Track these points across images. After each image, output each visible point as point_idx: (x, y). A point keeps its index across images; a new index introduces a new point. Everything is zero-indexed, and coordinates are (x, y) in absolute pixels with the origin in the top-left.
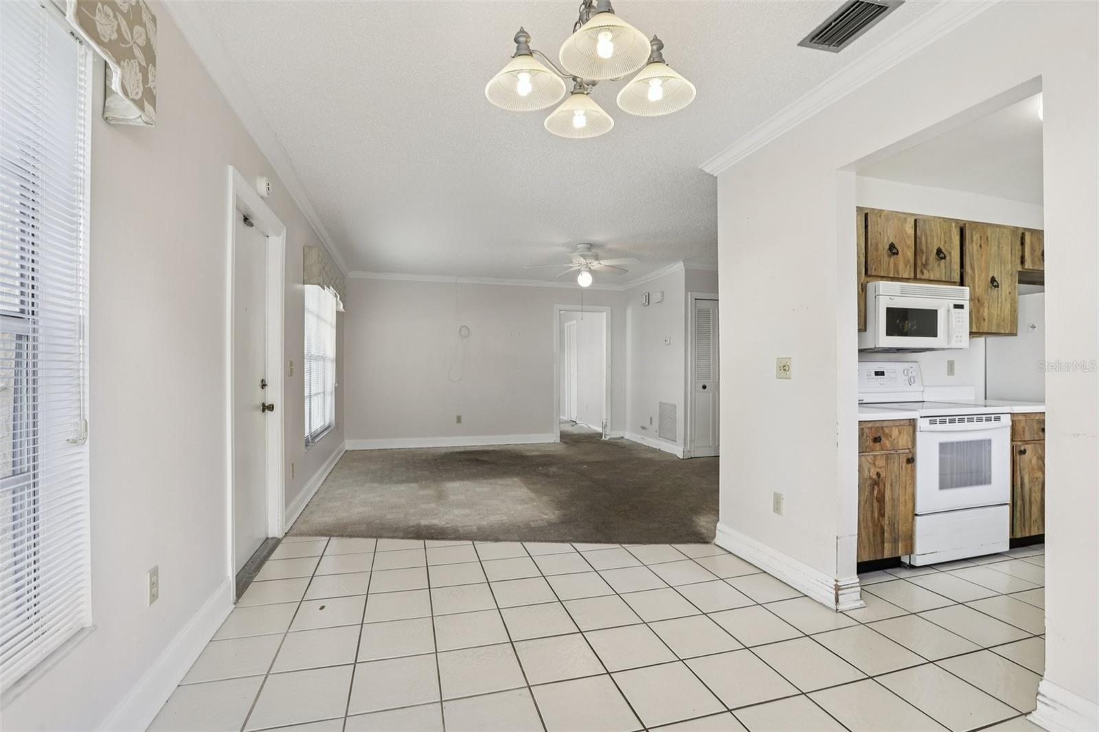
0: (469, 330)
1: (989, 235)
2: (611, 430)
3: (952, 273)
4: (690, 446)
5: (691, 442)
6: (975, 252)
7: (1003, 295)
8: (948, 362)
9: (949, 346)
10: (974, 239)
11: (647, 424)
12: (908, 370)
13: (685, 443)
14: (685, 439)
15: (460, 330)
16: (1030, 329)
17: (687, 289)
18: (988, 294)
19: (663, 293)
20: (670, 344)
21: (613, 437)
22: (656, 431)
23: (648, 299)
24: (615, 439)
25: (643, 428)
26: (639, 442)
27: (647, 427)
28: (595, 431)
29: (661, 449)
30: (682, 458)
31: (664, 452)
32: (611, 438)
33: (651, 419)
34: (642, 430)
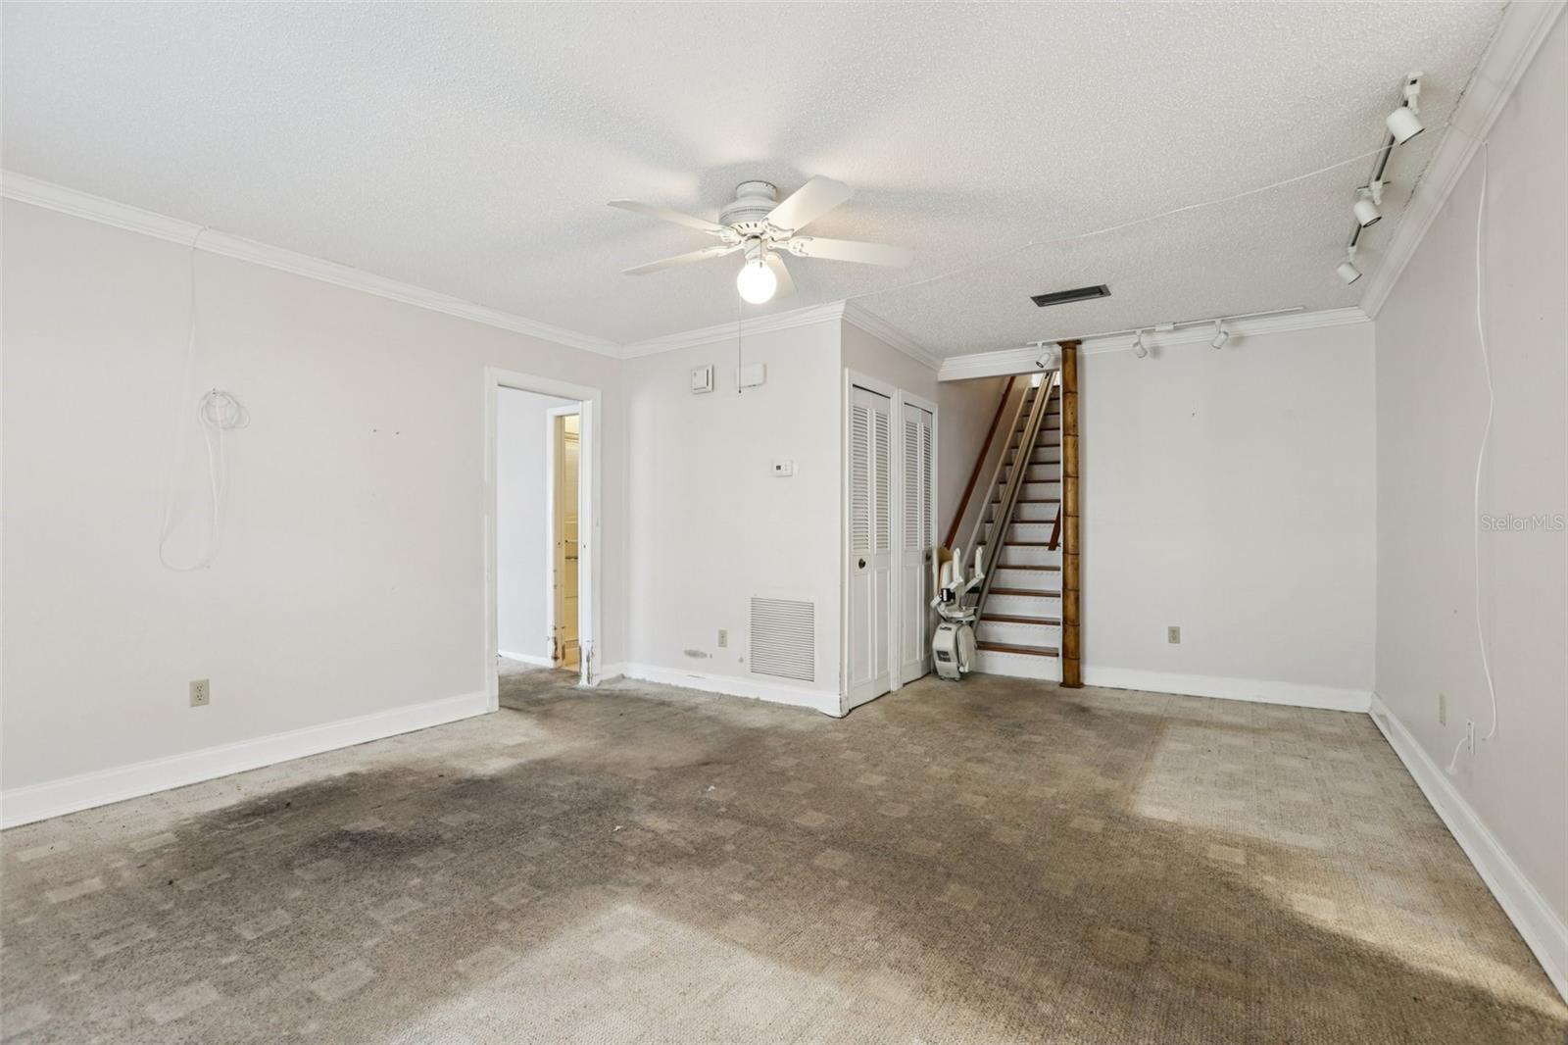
4: (848, 687)
5: (849, 678)
11: (709, 645)
14: (841, 675)
15: (208, 405)
17: (844, 363)
19: (766, 369)
20: (790, 475)
21: (604, 678)
22: (741, 660)
23: (711, 377)
24: (609, 681)
25: (694, 654)
26: (681, 685)
27: (704, 655)
28: (526, 664)
29: (762, 699)
30: (838, 714)
31: (774, 703)
32: (601, 681)
33: (723, 636)
34: (688, 658)
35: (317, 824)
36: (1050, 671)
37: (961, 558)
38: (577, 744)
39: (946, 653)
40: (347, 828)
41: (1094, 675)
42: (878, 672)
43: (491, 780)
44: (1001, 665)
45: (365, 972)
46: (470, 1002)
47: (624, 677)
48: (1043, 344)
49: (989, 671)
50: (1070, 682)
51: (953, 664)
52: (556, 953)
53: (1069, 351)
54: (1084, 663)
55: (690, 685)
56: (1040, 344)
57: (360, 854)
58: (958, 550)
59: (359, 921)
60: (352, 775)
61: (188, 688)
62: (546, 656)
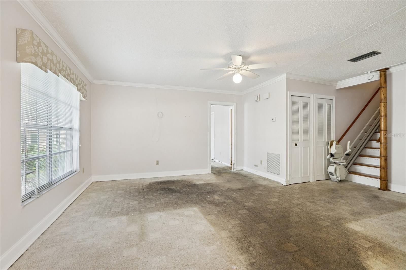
0: (163, 114)
2: (237, 166)
4: (289, 178)
5: (289, 175)
11: (259, 164)
13: (286, 176)
14: (287, 174)
15: (158, 114)
17: (287, 90)
19: (269, 94)
20: (275, 121)
21: (237, 169)
22: (265, 168)
23: (259, 97)
24: (238, 171)
25: (256, 166)
26: (253, 173)
27: (258, 166)
28: (226, 165)
29: (269, 178)
30: (285, 185)
31: (271, 180)
32: (236, 170)
33: (261, 162)
34: (255, 167)
35: (165, 186)
36: (376, 183)
37: (351, 144)
38: (218, 181)
39: (332, 173)
40: (169, 187)
41: (394, 187)
42: (303, 175)
43: (197, 185)
44: (357, 179)
45: (154, 205)
46: (162, 213)
47: (242, 170)
48: (371, 72)
49: (353, 181)
50: (383, 188)
51: (335, 177)
52: (179, 211)
53: (382, 73)
54: (391, 182)
55: (255, 173)
56: (369, 72)
57: (168, 191)
58: (349, 141)
59: (159, 199)
60: (177, 180)
61: (156, 162)
62: (229, 164)
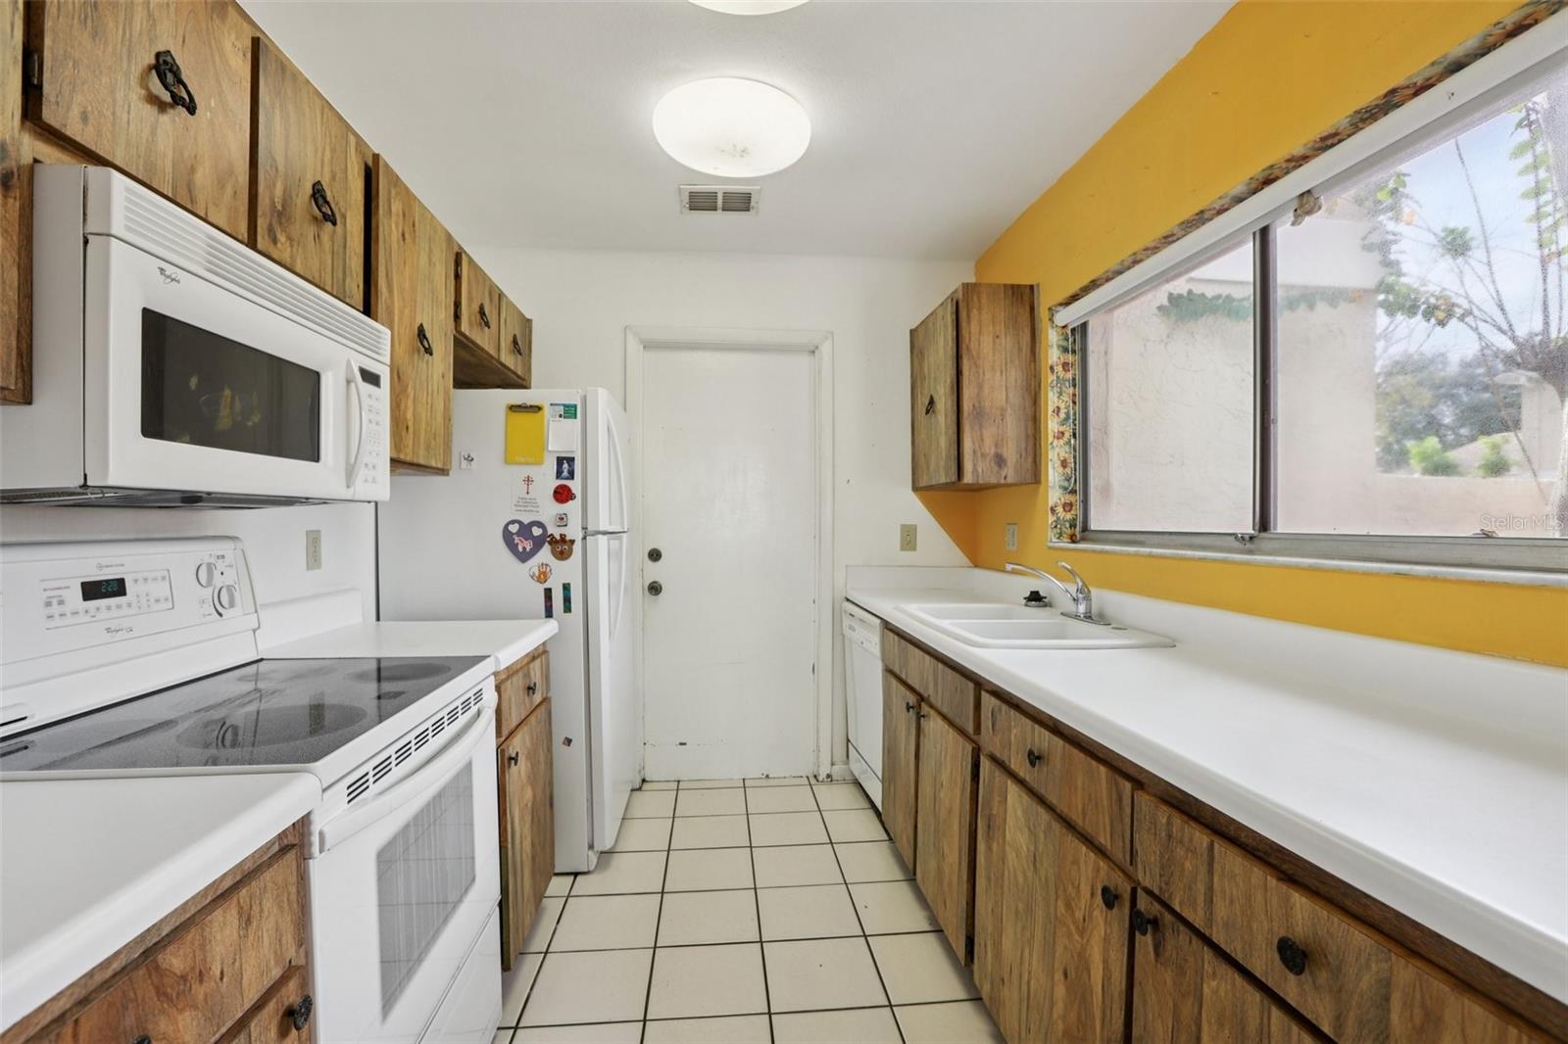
1: (417, 219)
3: (348, 280)
6: (395, 246)
7: (435, 377)
8: (308, 533)
9: (347, 494)
10: (394, 209)
12: (210, 567)
16: (464, 463)
18: (413, 367)
